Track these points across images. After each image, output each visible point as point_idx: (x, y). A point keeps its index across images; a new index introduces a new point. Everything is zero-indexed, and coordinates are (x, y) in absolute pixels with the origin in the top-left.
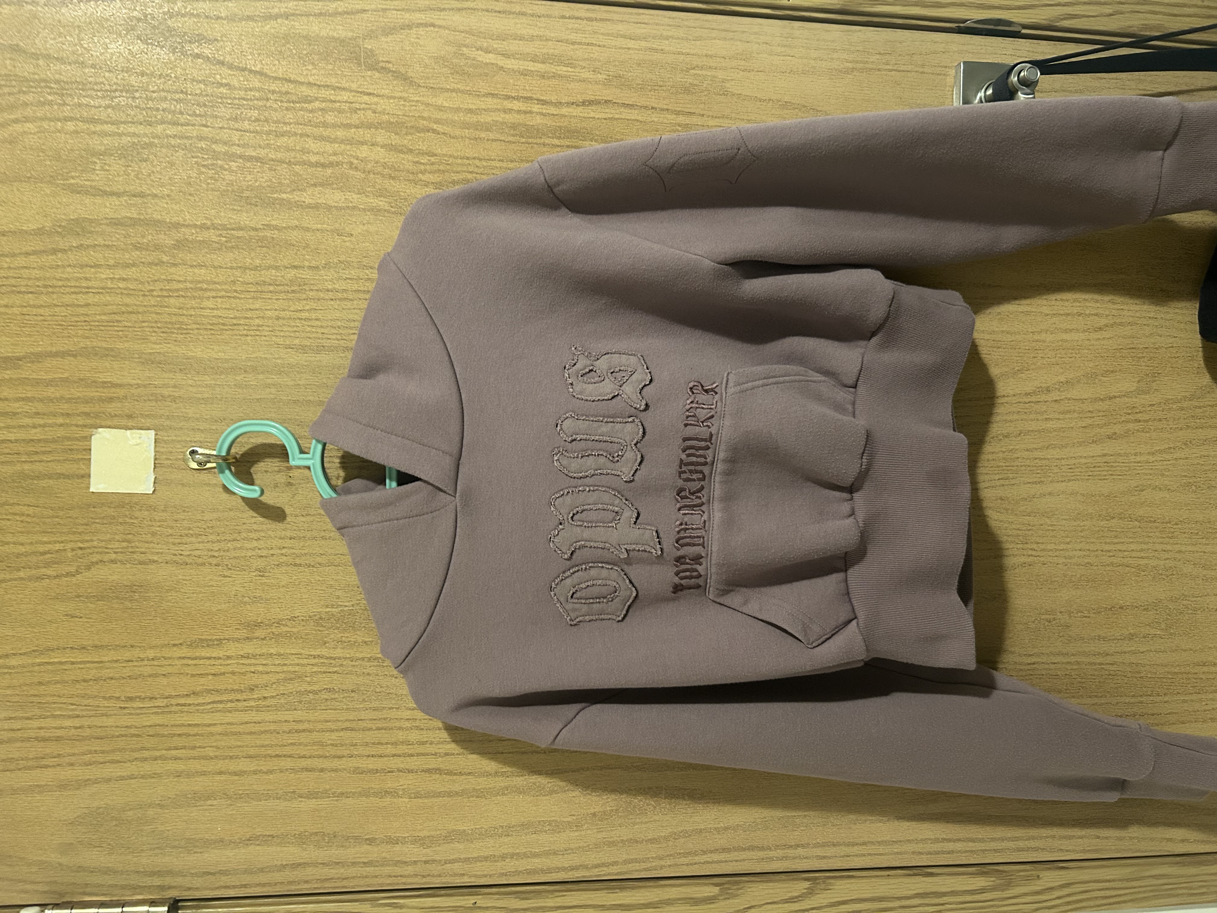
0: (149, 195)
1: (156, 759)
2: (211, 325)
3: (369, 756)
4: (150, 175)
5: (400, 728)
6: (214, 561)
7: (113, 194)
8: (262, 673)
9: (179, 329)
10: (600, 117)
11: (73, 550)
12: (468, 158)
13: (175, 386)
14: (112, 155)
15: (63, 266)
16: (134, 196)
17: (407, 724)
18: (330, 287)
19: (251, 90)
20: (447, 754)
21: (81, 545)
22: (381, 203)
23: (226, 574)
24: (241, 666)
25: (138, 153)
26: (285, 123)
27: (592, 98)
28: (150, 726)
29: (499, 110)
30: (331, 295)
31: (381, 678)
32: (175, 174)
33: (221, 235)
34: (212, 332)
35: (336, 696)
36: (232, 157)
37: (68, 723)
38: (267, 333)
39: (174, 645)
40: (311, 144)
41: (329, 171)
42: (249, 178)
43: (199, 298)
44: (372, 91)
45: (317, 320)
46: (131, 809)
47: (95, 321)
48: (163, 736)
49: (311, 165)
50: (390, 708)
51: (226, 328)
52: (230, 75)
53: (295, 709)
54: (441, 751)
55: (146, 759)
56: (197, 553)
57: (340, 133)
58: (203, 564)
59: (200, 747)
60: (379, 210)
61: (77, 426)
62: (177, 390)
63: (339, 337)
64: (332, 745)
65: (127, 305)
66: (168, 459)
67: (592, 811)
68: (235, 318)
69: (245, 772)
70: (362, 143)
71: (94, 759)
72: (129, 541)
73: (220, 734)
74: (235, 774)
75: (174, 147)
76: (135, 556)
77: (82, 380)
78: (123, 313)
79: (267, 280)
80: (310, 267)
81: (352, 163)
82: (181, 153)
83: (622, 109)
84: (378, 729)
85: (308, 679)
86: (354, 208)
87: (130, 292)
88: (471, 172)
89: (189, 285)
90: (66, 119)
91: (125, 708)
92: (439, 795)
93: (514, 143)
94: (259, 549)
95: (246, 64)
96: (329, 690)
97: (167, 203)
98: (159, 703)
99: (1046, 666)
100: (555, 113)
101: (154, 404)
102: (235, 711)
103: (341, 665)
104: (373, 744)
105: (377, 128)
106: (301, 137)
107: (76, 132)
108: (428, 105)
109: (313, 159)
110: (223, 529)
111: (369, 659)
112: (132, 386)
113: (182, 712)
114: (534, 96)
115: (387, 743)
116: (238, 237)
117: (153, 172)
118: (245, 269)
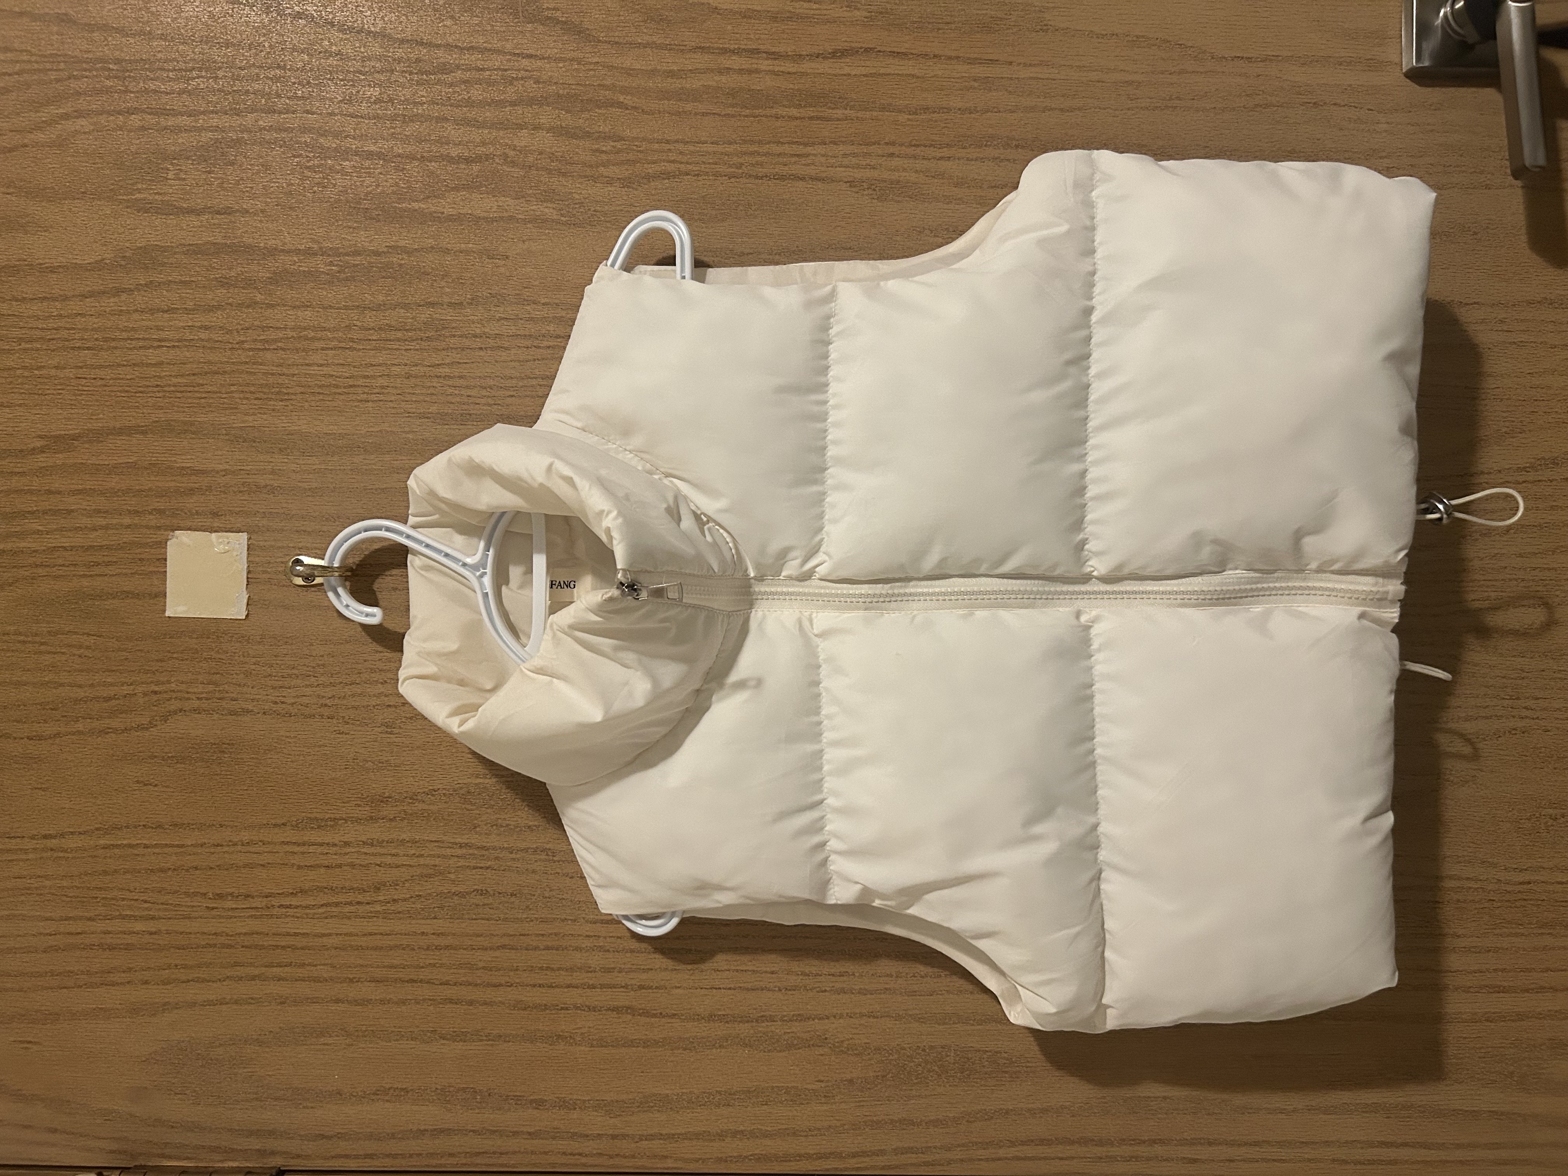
0: (237, 211)
1: (253, 978)
2: (320, 387)
3: (534, 986)
4: (237, 183)
5: (577, 949)
6: (326, 712)
7: (190, 211)
8: (390, 866)
9: (278, 393)
10: (858, 73)
11: (145, 694)
12: (668, 142)
13: (273, 472)
14: (188, 158)
15: (128, 312)
16: (218, 213)
17: (587, 943)
18: (478, 331)
19: (369, 60)
20: (641, 987)
21: (156, 689)
22: (549, 211)
23: (342, 729)
24: (363, 856)
25: (223, 154)
26: (415, 104)
27: (846, 45)
28: (245, 934)
29: (712, 71)
30: (478, 343)
31: (551, 877)
32: (271, 181)
33: (331, 264)
34: (321, 397)
35: (491, 900)
36: (344, 154)
37: (139, 926)
38: (393, 398)
39: (275, 825)
40: (452, 131)
41: (476, 168)
42: (368, 181)
43: (304, 350)
44: (533, 52)
45: (461, 377)
46: (221, 1045)
47: (170, 385)
48: (262, 947)
49: (451, 160)
50: (563, 920)
51: (339, 391)
52: (341, 39)
53: (435, 918)
54: (633, 982)
55: (241, 979)
56: (305, 700)
57: (489, 114)
58: (312, 716)
59: (309, 965)
60: (545, 221)
61: (148, 527)
62: (276, 477)
63: (490, 401)
64: (484, 968)
65: (210, 363)
66: (264, 572)
67: (848, 1076)
68: (350, 378)
69: (369, 1001)
70: (520, 127)
71: (173, 976)
72: (216, 684)
73: (336, 948)
74: (356, 1002)
75: (269, 143)
76: (224, 703)
77: (154, 465)
78: (206, 373)
79: (393, 323)
80: (450, 304)
81: (506, 156)
82: (278, 151)
83: (891, 60)
84: (547, 948)
85: (452, 876)
86: (511, 218)
87: (217, 345)
88: (673, 162)
89: (291, 334)
90: (130, 112)
91: (213, 908)
92: (631, 1044)
93: (733, 116)
94: (386, 696)
95: (363, 23)
96: (482, 893)
97: (261, 221)
98: (258, 902)
100: (791, 70)
101: (246, 497)
102: (356, 917)
103: (497, 858)
104: (541, 968)
105: (541, 105)
106: (437, 122)
107: (143, 128)
108: (611, 68)
109: (454, 152)
110: (337, 669)
111: (535, 851)
112: (218, 472)
113: (287, 916)
114: (761, 47)
115: (559, 969)
116: (354, 266)
117: (242, 179)
118: (363, 308)
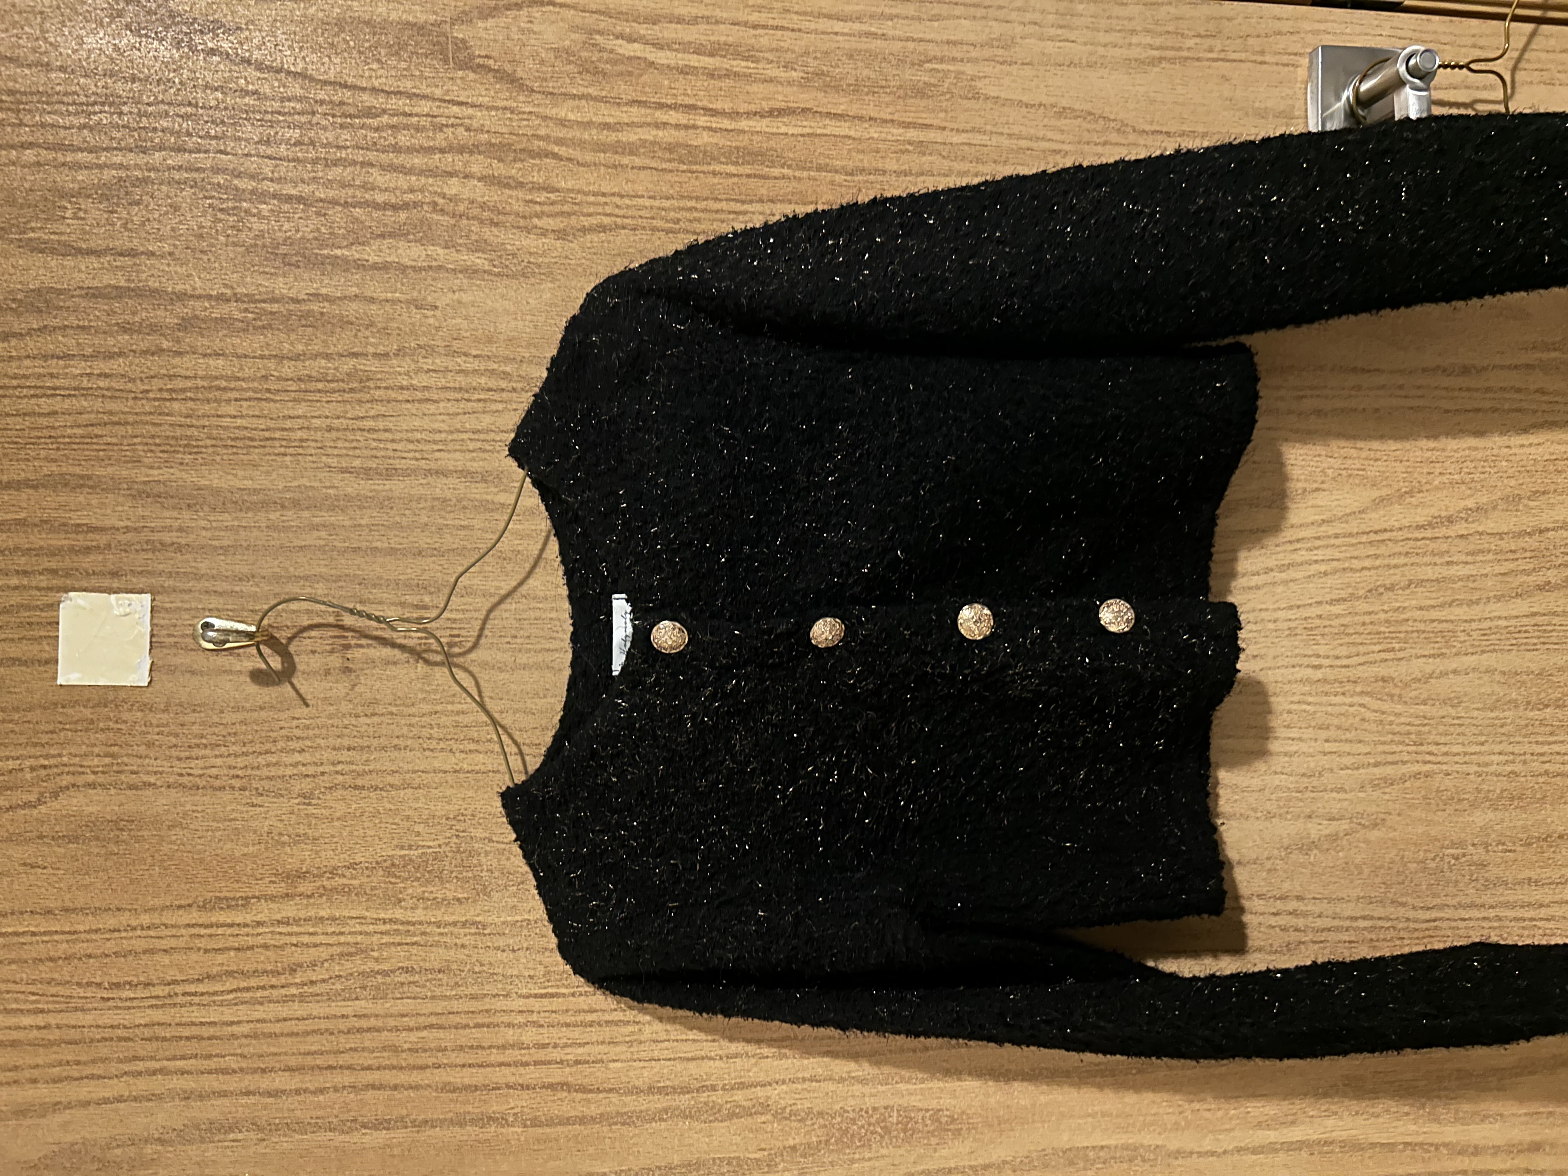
0: (142, 253)
1: (154, 1073)
2: (233, 439)
3: (464, 1066)
4: (143, 224)
5: (509, 1025)
6: (237, 783)
7: (90, 252)
8: (307, 945)
9: (186, 446)
10: (796, 132)
11: (33, 769)
12: (604, 195)
13: (180, 529)
14: (89, 196)
15: (19, 358)
16: (121, 254)
17: (521, 1019)
18: (405, 383)
19: (289, 100)
20: (577, 1062)
21: (46, 763)
22: (479, 260)
23: (255, 802)
24: (278, 937)
25: (127, 193)
26: (338, 147)
27: (783, 105)
28: (146, 1025)
29: (649, 124)
30: (406, 395)
31: (481, 951)
32: (180, 222)
33: (246, 310)
34: (235, 450)
35: (417, 978)
36: (262, 197)
37: (26, 1021)
38: (313, 452)
39: (180, 907)
40: (378, 178)
41: (403, 216)
42: (286, 226)
43: (216, 401)
44: (465, 100)
45: (386, 431)
46: (118, 1146)
47: (64, 437)
48: (164, 1039)
49: (376, 206)
50: (494, 996)
51: (255, 444)
52: (259, 78)
53: (357, 999)
54: (569, 1057)
55: (140, 1073)
56: (214, 771)
57: (417, 161)
58: (222, 788)
59: (217, 1056)
60: (476, 271)
61: (38, 589)
62: (184, 534)
63: (418, 455)
64: (410, 1050)
65: (111, 413)
66: (169, 635)
67: (791, 1142)
68: (267, 430)
69: (283, 1092)
70: (451, 175)
71: (65, 1074)
72: (112, 756)
73: (246, 1037)
74: (269, 1094)
75: (178, 183)
76: (123, 777)
77: (46, 522)
78: (105, 424)
79: (314, 374)
80: (375, 355)
81: (435, 204)
82: (188, 192)
83: (827, 121)
84: (478, 1026)
85: (375, 954)
86: (440, 267)
87: (118, 394)
88: (609, 215)
89: (200, 383)
90: (24, 146)
91: (109, 999)
92: (567, 1121)
93: (671, 171)
94: (304, 765)
95: (282, 63)
96: (407, 970)
97: (169, 265)
98: (159, 991)
99: (1454, 924)
100: (729, 127)
101: (150, 555)
102: (270, 1002)
103: (423, 933)
104: (472, 1047)
105: (471, 153)
106: (362, 167)
107: (38, 164)
108: (545, 118)
109: (380, 198)
110: (250, 737)
111: (464, 924)
112: (118, 529)
113: (191, 1005)
114: (699, 104)
115: (490, 1047)
116: (271, 313)
117: (148, 220)
118: (280, 358)
